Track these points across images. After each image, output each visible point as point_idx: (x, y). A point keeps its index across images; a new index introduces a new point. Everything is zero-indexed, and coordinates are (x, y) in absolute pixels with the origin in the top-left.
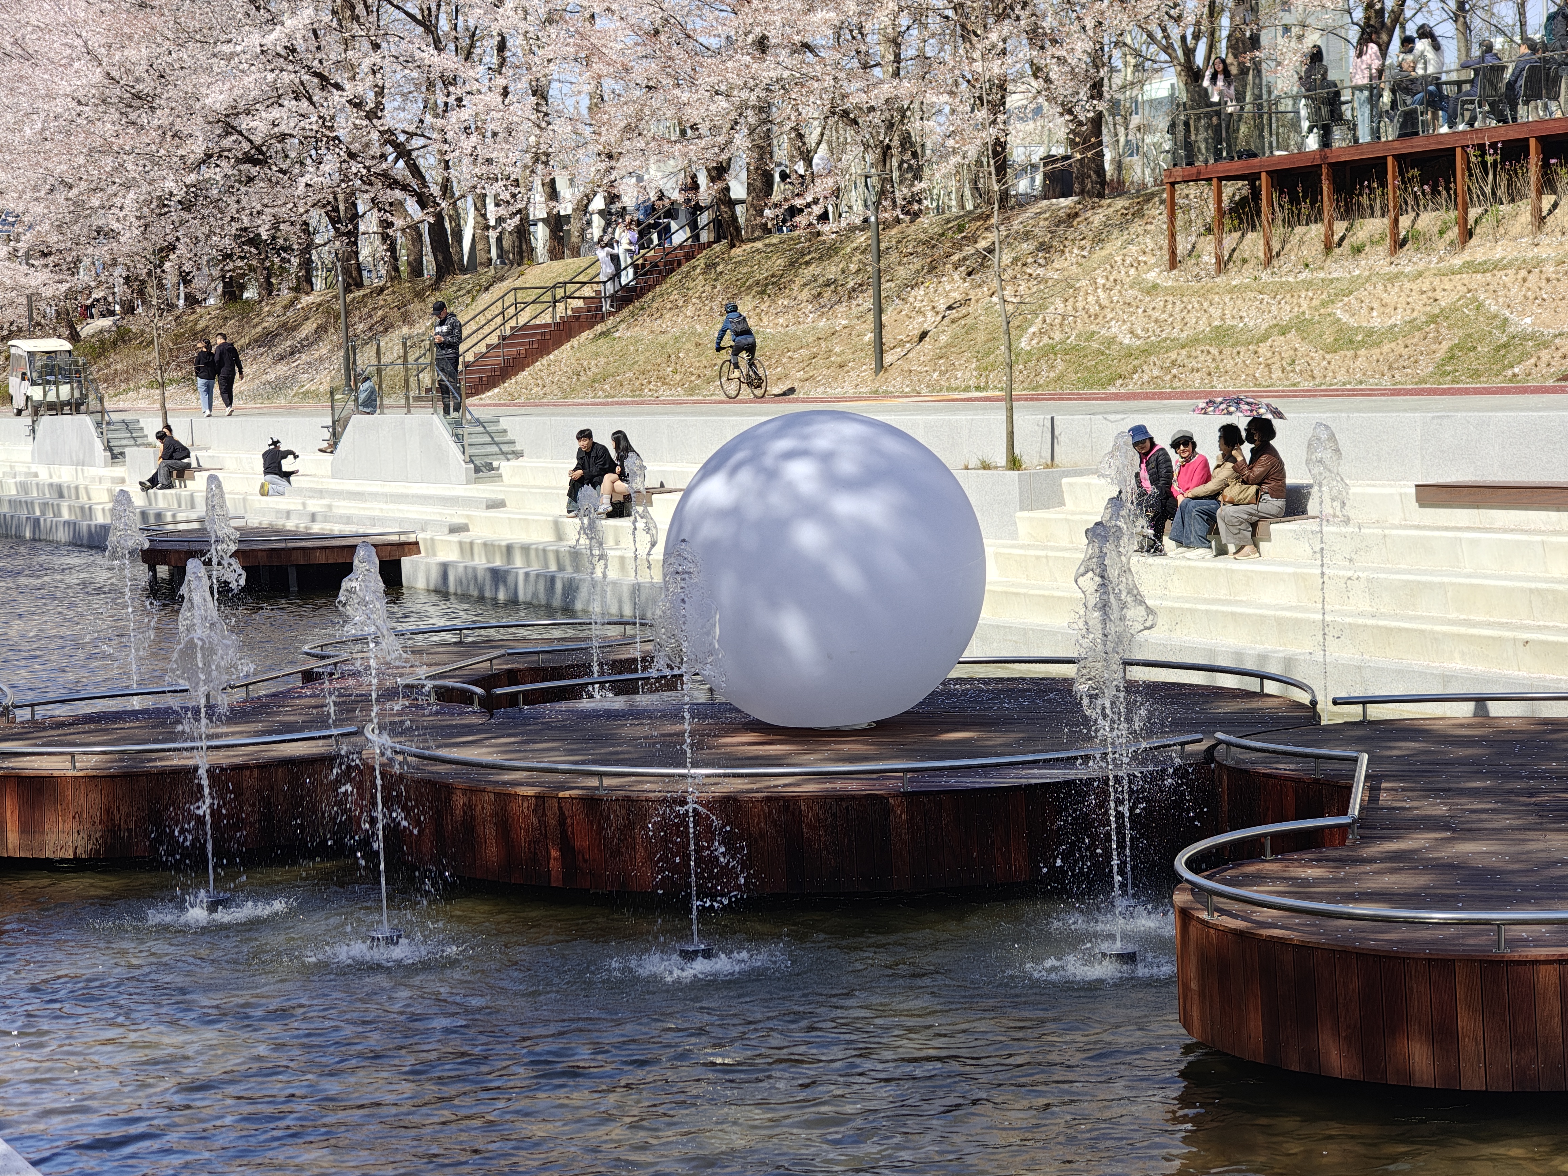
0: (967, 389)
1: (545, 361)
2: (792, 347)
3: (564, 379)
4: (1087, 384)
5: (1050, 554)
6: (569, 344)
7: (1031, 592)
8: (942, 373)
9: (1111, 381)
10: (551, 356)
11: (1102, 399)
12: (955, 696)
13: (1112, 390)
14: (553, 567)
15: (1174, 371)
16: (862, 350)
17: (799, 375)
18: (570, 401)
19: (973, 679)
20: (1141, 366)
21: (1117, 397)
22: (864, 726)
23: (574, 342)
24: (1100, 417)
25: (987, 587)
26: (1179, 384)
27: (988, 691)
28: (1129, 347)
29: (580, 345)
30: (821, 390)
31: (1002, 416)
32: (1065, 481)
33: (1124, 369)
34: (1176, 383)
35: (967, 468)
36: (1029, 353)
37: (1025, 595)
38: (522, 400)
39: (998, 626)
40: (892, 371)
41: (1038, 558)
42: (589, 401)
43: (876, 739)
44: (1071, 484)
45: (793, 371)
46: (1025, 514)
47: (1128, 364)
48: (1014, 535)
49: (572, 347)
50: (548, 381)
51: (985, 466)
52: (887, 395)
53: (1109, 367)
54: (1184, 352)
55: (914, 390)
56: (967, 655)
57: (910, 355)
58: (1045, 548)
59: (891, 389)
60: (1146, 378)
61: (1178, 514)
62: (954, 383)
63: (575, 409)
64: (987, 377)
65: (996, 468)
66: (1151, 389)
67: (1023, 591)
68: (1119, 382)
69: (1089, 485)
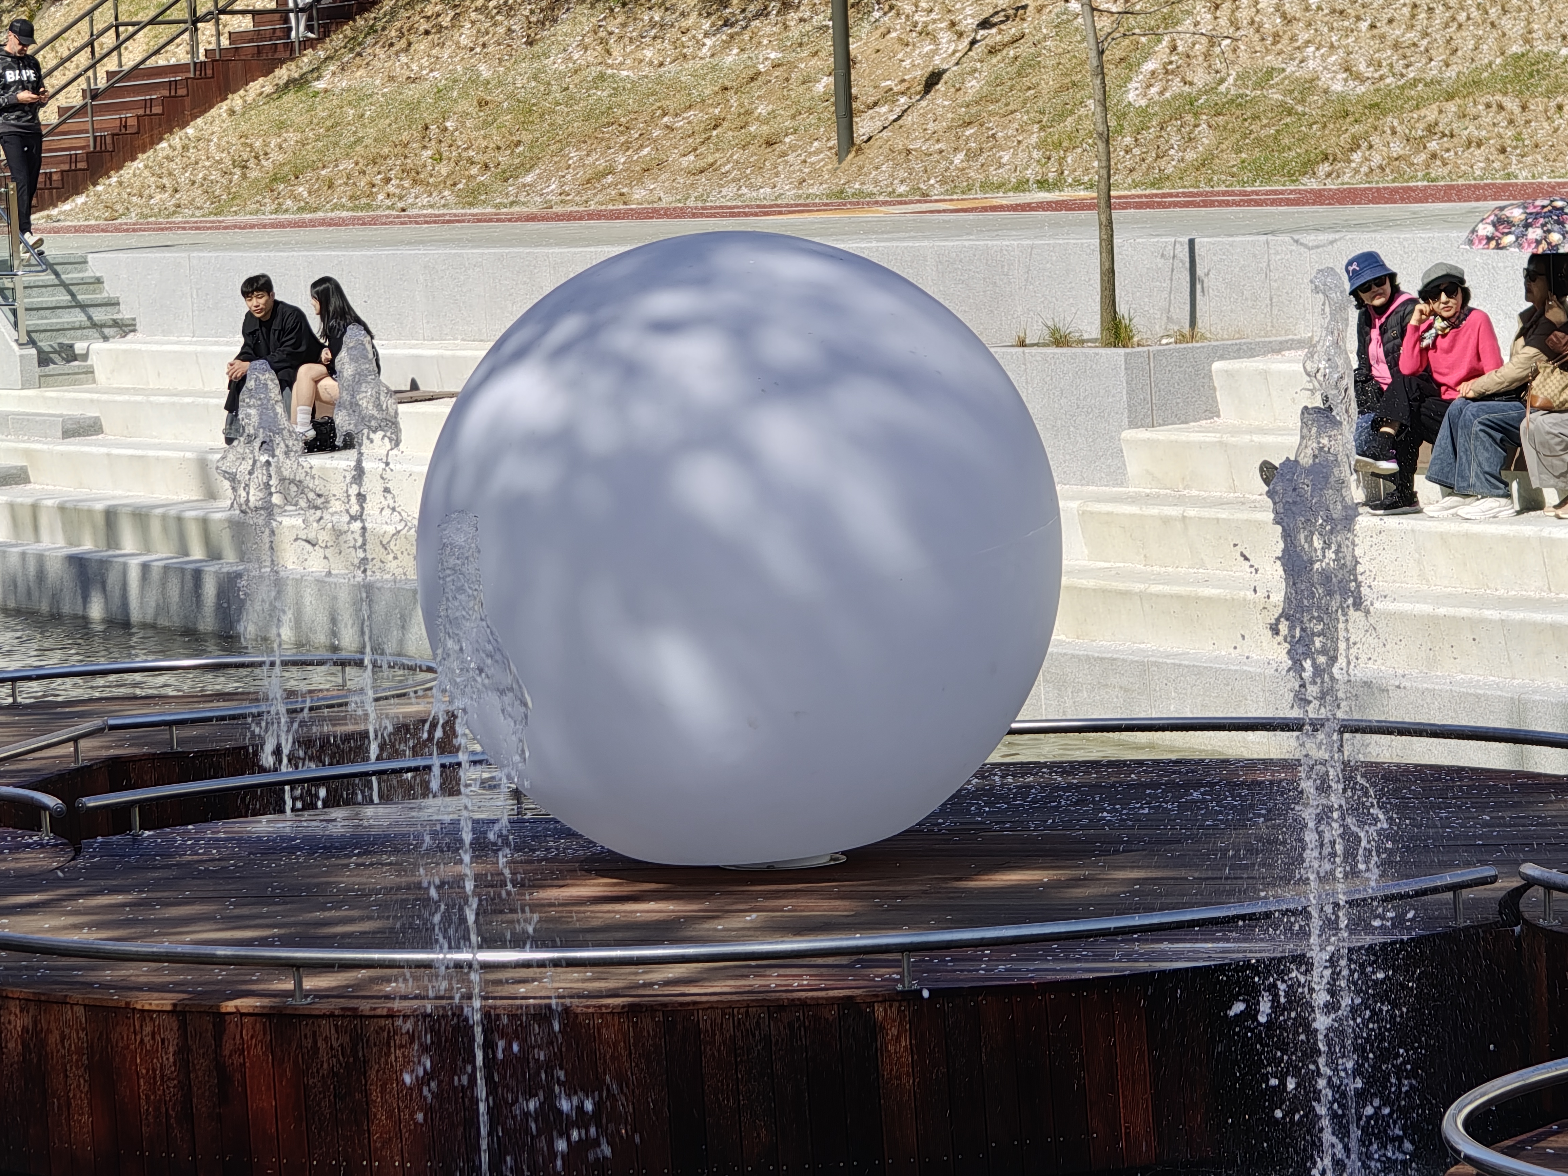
0: (1021, 186)
1: (176, 139)
2: (671, 104)
3: (215, 175)
4: (1260, 172)
5: (1191, 512)
6: (225, 106)
7: (1155, 589)
8: (971, 156)
9: (1308, 167)
10: (190, 131)
11: (1289, 203)
12: (1004, 798)
13: (1313, 184)
14: (197, 553)
15: (1433, 145)
16: (810, 111)
17: (686, 161)
18: (229, 219)
19: (1039, 765)
20: (1366, 135)
21: (1319, 198)
22: (824, 861)
23: (235, 101)
24: (1286, 238)
25: (1064, 580)
26: (1443, 171)
27: (1070, 787)
28: (1342, 98)
29: (247, 107)
30: (729, 191)
31: (1092, 240)
32: (1217, 366)
33: (1333, 142)
34: (1437, 170)
35: (1022, 344)
36: (1143, 112)
37: (1141, 595)
38: (133, 217)
39: (1088, 658)
40: (871, 151)
41: (1166, 521)
42: (268, 218)
43: (847, 886)
44: (1229, 374)
45: (674, 155)
46: (1143, 434)
47: (1340, 132)
48: (1118, 476)
49: (232, 112)
50: (184, 179)
51: (1059, 340)
52: (863, 201)
53: (1303, 139)
54: (1452, 107)
55: (916, 189)
56: (1026, 717)
57: (908, 120)
58: (1180, 501)
59: (869, 188)
60: (1377, 159)
61: (1444, 432)
62: (995, 175)
63: (239, 236)
64: (1061, 160)
65: (1081, 342)
66: (1387, 182)
67: (1138, 587)
68: (1323, 168)
69: (1265, 374)
